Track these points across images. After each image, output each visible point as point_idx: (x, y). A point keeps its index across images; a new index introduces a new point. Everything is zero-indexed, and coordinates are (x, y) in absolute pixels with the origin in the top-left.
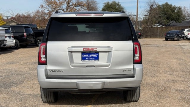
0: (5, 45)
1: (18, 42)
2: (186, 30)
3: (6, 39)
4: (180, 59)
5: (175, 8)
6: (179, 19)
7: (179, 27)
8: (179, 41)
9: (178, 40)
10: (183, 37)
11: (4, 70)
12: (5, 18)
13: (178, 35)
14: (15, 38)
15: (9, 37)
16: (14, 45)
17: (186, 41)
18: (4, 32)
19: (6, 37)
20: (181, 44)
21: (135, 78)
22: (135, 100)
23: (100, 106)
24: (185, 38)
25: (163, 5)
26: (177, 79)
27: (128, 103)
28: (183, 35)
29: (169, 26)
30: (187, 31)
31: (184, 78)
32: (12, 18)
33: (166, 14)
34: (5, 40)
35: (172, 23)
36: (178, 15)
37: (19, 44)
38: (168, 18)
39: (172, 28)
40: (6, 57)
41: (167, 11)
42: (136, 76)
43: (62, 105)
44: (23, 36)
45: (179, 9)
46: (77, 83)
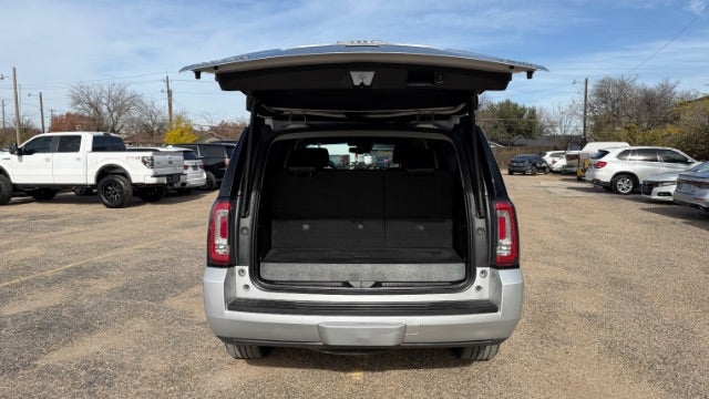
0: (184, 184)
1: (212, 176)
2: (549, 153)
3: (185, 172)
4: (557, 221)
5: (524, 110)
6: (531, 132)
7: (533, 148)
8: (537, 177)
9: (533, 174)
10: (543, 169)
11: (166, 243)
12: (196, 128)
13: (534, 164)
14: (206, 168)
15: (195, 167)
16: (203, 183)
17: (549, 176)
18: (182, 158)
19: (186, 167)
20: (543, 183)
21: (499, 313)
22: (485, 357)
23: (386, 372)
24: (547, 170)
25: (501, 105)
26: (569, 277)
27: (465, 365)
28: (544, 165)
29: (512, 145)
30: (551, 156)
31: (585, 273)
32: (213, 128)
33: (505, 122)
34: (182, 174)
35: (518, 139)
36: (530, 124)
37: (214, 180)
38: (510, 130)
39: (518, 150)
40: (182, 211)
41: (509, 116)
42: (502, 307)
43: (284, 366)
44: (223, 164)
45: (533, 112)
46: (318, 327)
